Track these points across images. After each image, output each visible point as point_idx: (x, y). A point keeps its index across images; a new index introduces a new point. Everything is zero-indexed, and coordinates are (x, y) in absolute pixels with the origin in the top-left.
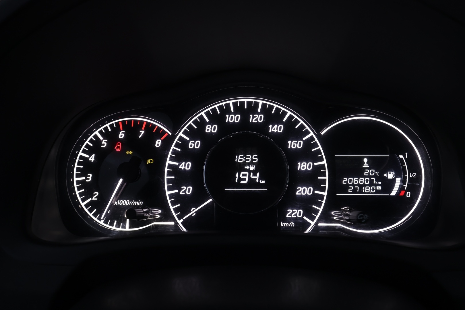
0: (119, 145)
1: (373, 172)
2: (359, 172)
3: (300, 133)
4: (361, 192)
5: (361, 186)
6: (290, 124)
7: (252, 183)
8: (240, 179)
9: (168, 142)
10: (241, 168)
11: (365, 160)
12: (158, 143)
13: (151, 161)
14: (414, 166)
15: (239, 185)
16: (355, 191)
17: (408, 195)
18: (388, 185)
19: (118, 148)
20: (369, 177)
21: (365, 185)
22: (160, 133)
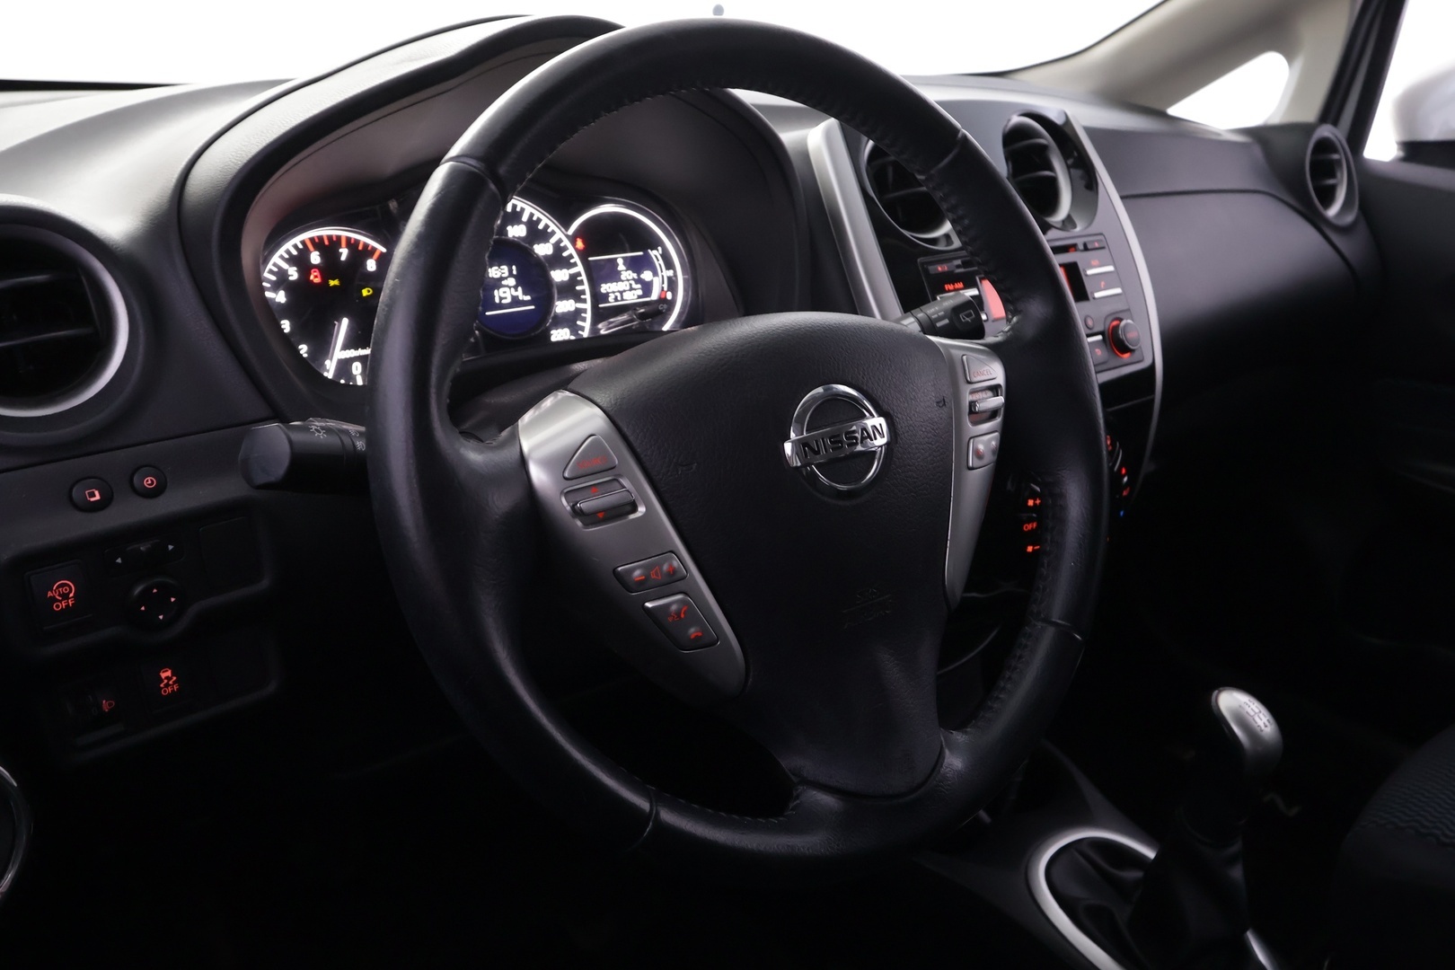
0: (315, 274)
1: (628, 275)
2: (614, 276)
3: (544, 236)
4: (622, 300)
5: (621, 293)
6: (532, 224)
7: (516, 302)
8: (501, 299)
9: (384, 261)
10: (497, 283)
11: (620, 261)
12: (371, 265)
13: (369, 291)
14: (669, 264)
15: (501, 306)
16: (616, 299)
17: (669, 296)
18: (647, 287)
19: (315, 277)
20: (628, 280)
21: (625, 291)
22: (369, 252)
